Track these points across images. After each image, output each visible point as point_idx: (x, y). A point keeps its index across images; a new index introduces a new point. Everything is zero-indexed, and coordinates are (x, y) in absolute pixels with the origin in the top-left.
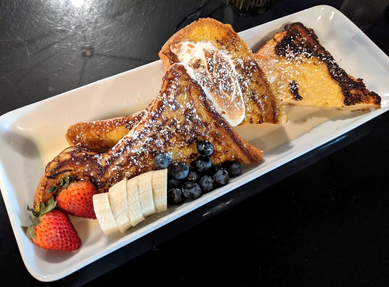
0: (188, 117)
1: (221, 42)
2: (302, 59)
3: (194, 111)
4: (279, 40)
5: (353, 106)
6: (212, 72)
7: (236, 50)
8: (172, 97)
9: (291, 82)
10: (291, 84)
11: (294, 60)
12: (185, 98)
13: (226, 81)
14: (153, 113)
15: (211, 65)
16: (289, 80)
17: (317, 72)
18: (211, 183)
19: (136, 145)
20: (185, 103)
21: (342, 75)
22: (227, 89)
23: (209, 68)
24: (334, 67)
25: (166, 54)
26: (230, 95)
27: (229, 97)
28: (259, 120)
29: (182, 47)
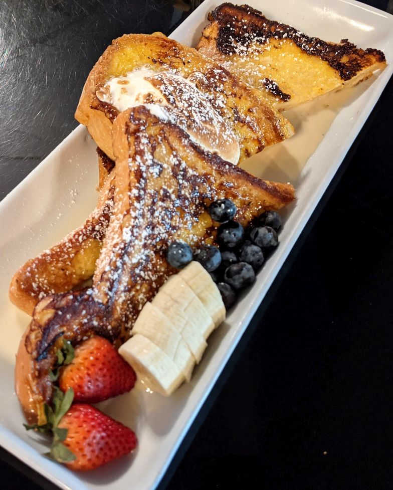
0: (180, 177)
1: (158, 62)
2: (258, 49)
3: (184, 165)
4: (214, 35)
5: (355, 77)
6: (175, 103)
7: (184, 64)
8: (148, 156)
9: (264, 81)
10: (265, 84)
11: (249, 53)
12: (165, 152)
13: (199, 108)
14: (135, 192)
15: (170, 94)
16: (261, 81)
17: (285, 56)
18: (260, 251)
19: (134, 249)
20: (166, 159)
21: (319, 45)
22: (205, 117)
23: (168, 100)
24: (303, 40)
25: (96, 108)
26: (212, 125)
27: (212, 128)
28: (257, 148)
29: (112, 89)
